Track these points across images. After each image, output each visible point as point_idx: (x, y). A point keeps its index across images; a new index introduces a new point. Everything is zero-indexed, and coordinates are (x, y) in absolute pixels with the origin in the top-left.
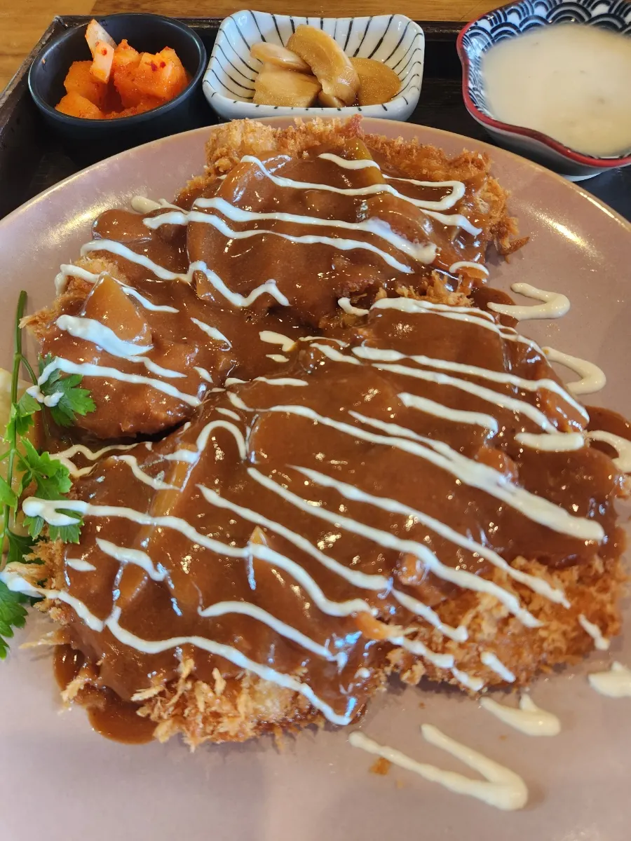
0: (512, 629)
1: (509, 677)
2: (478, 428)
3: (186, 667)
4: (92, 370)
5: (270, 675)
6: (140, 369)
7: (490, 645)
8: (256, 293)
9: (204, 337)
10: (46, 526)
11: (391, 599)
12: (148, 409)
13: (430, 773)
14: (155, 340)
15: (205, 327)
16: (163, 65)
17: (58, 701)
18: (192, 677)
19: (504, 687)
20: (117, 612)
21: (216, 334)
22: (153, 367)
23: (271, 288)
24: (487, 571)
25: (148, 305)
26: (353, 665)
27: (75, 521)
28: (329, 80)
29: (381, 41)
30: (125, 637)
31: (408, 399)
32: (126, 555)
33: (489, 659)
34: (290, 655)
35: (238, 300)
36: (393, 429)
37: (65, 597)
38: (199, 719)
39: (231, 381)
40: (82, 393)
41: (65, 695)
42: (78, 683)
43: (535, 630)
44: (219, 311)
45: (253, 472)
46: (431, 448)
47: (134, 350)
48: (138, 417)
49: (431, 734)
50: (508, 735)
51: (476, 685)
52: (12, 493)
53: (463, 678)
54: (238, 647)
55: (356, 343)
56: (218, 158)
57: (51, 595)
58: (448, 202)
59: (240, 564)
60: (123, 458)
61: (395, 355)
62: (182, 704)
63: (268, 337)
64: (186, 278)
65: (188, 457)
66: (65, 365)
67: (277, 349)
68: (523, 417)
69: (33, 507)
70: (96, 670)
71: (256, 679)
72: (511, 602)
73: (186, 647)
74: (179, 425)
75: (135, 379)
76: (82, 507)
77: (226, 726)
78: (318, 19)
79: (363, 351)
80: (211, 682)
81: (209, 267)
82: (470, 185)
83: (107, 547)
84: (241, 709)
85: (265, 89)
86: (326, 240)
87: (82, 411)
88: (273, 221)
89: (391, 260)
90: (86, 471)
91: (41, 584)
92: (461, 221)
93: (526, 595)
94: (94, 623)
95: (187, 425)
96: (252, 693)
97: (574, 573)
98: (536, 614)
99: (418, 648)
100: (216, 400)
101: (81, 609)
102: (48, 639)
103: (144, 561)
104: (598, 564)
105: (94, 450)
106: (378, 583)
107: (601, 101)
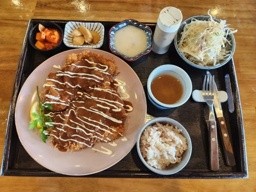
0: (110, 135)
1: (110, 140)
2: (107, 109)
3: (70, 143)
4: (52, 103)
5: (80, 143)
6: (59, 101)
7: (107, 137)
8: (76, 86)
9: (68, 94)
10: (49, 126)
11: (95, 132)
12: (61, 108)
13: (101, 152)
14: (61, 96)
15: (68, 93)
16: (55, 38)
17: (54, 148)
18: (71, 144)
19: (110, 141)
20: (60, 137)
21: (70, 94)
22: (61, 101)
23: (78, 85)
24: (106, 128)
25: (59, 90)
26: (91, 141)
27: (53, 125)
28: (86, 39)
29: (97, 27)
30: (62, 139)
31: (98, 105)
32: (61, 130)
33: (107, 138)
34: (83, 140)
35: (73, 87)
36: (96, 110)
37: (53, 135)
38: (72, 148)
39: (73, 101)
40: (51, 106)
41: (55, 147)
42: (56, 145)
43: (112, 135)
44: (70, 89)
45: (77, 117)
46: (100, 113)
47: (57, 98)
48: (60, 109)
49: (102, 147)
50: (111, 146)
51: (106, 141)
52: (43, 122)
53: (105, 141)
54: (76, 140)
55: (91, 95)
56: (67, 62)
57: (51, 135)
58: (105, 70)
59: (76, 130)
60: (58, 115)
61: (96, 98)
62: (70, 147)
63: (79, 93)
64: (64, 84)
65: (67, 115)
66: (48, 102)
67: (80, 95)
68: (113, 107)
69: (47, 123)
70: (58, 144)
71: (79, 143)
72: (109, 132)
73: (70, 140)
74: (66, 109)
75: (58, 103)
76: (53, 123)
77: (76, 149)
78: (84, 23)
79: (92, 97)
80: (73, 144)
81: (68, 82)
82: (109, 67)
83: (58, 128)
84: (77, 147)
85: (75, 41)
86: (86, 78)
87: (51, 109)
88: (77, 75)
89: (96, 81)
90: (53, 116)
91: (49, 133)
92: (107, 73)
93: (111, 131)
94: (57, 138)
95: (67, 109)
96: (79, 145)
97: (118, 127)
98: (113, 133)
99: (99, 138)
100: (71, 105)
101: (55, 137)
102: (51, 140)
103: (63, 130)
104: (121, 126)
105: (53, 113)
106: (93, 131)
107: (133, 45)
